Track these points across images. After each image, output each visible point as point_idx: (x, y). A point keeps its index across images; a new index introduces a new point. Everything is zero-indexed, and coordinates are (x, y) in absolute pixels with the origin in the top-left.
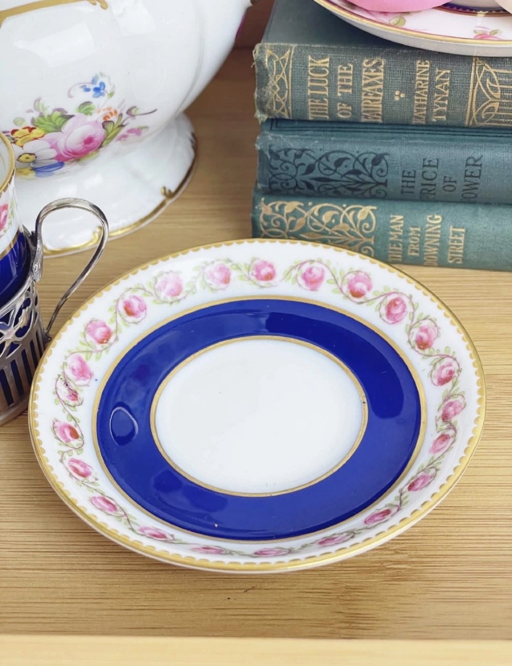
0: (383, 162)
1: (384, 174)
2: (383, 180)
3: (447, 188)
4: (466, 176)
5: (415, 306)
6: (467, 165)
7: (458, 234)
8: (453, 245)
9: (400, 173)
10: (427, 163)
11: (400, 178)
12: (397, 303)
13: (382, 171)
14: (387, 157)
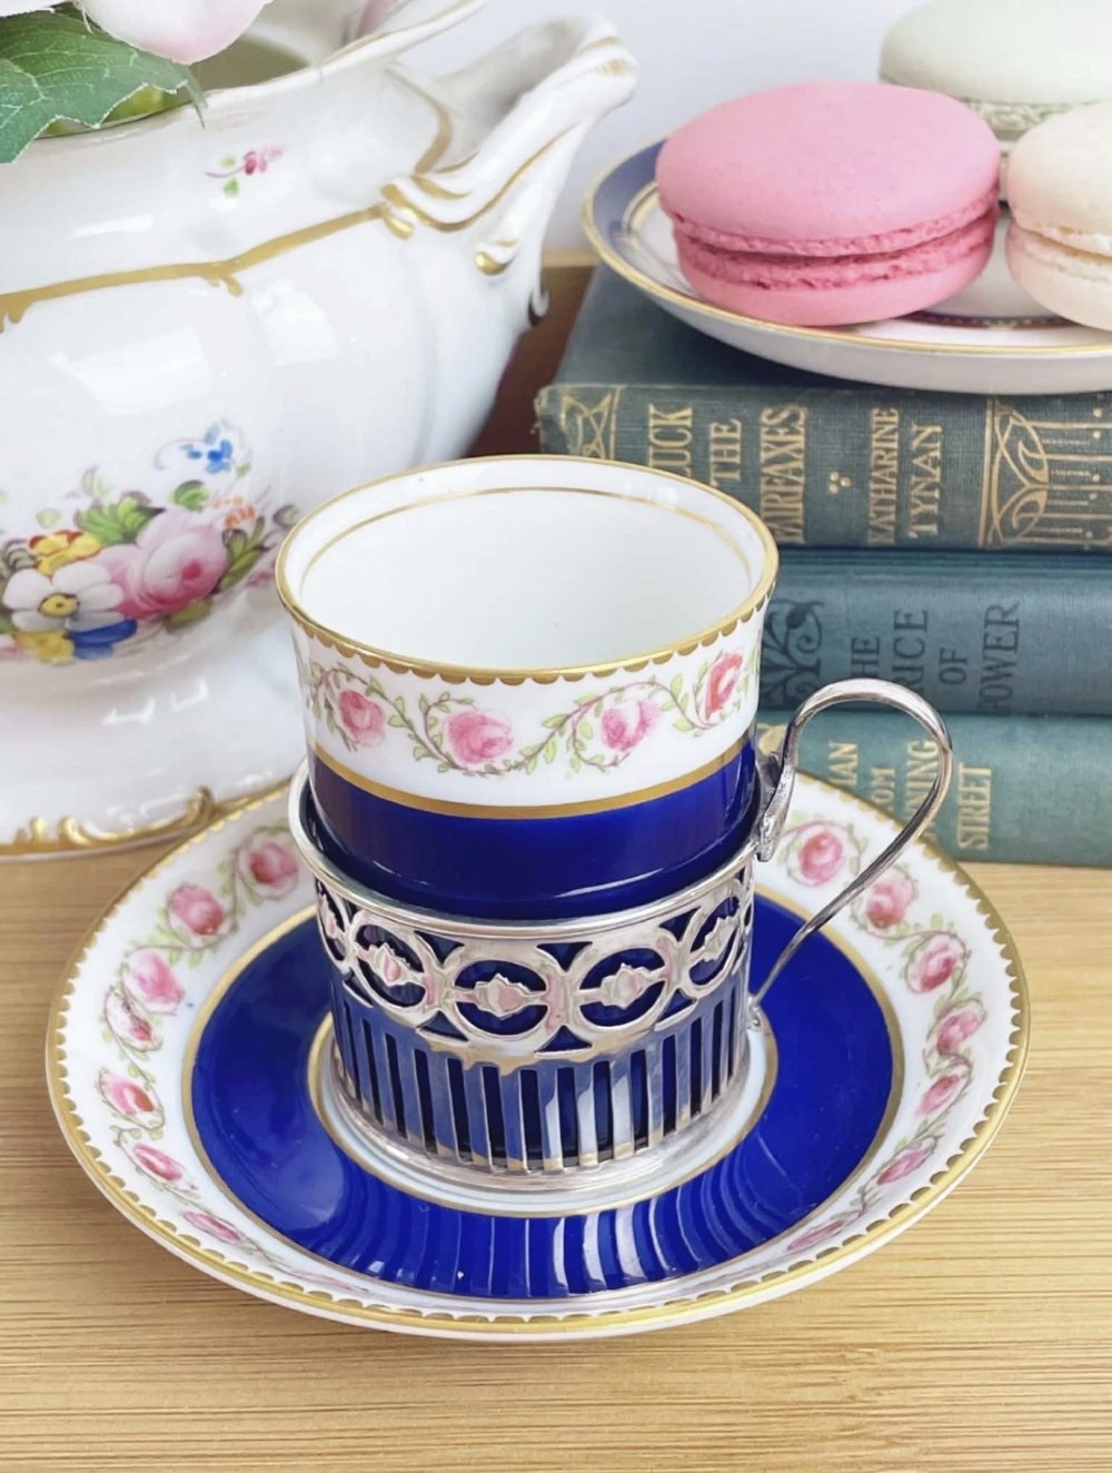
0: (810, 619)
1: (812, 646)
2: (810, 661)
3: (949, 676)
4: (986, 647)
5: (862, 845)
6: (988, 622)
7: (978, 781)
8: (968, 807)
9: (848, 642)
10: (902, 620)
11: (848, 655)
12: (824, 843)
13: (809, 640)
14: (818, 610)
